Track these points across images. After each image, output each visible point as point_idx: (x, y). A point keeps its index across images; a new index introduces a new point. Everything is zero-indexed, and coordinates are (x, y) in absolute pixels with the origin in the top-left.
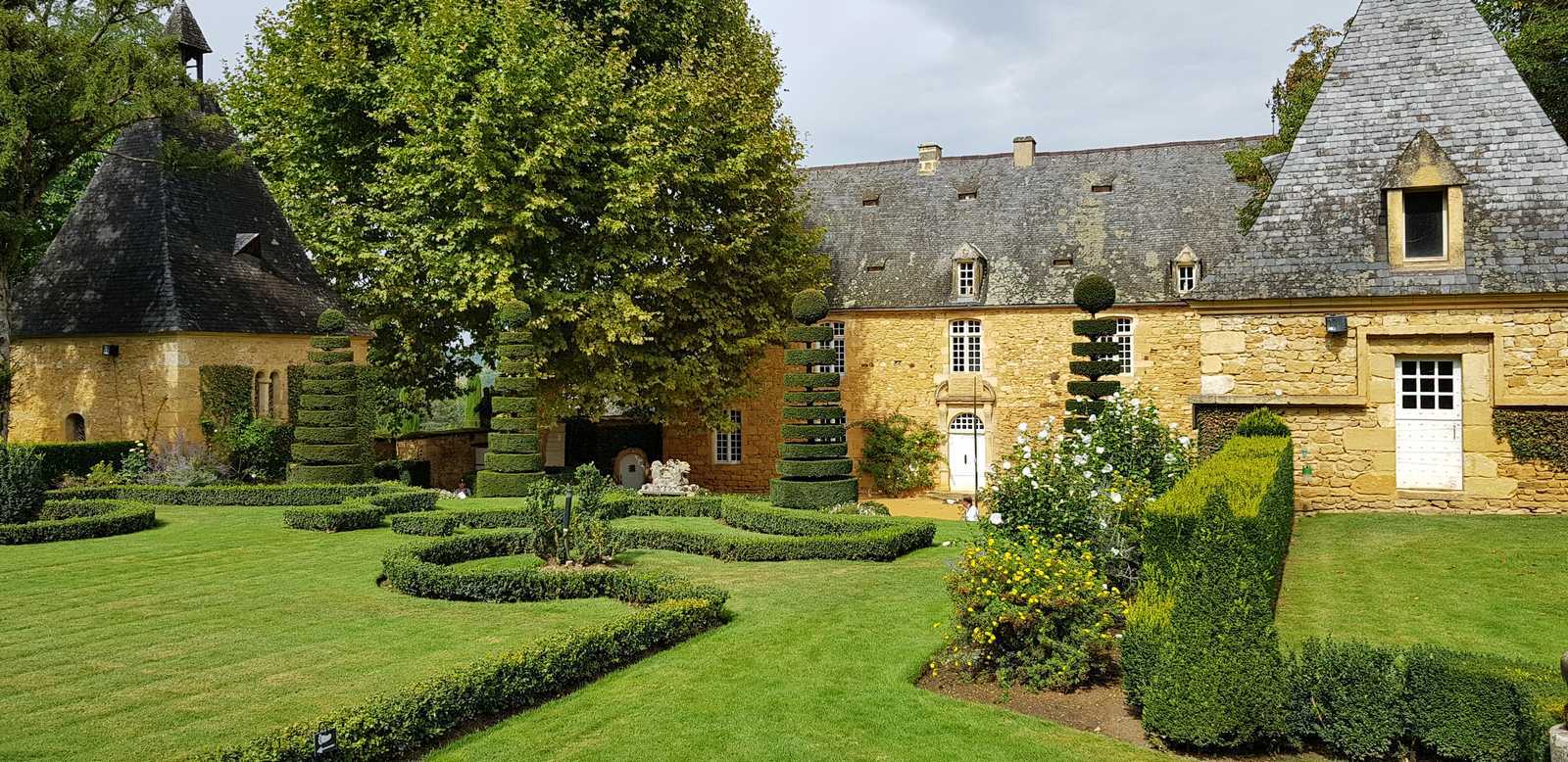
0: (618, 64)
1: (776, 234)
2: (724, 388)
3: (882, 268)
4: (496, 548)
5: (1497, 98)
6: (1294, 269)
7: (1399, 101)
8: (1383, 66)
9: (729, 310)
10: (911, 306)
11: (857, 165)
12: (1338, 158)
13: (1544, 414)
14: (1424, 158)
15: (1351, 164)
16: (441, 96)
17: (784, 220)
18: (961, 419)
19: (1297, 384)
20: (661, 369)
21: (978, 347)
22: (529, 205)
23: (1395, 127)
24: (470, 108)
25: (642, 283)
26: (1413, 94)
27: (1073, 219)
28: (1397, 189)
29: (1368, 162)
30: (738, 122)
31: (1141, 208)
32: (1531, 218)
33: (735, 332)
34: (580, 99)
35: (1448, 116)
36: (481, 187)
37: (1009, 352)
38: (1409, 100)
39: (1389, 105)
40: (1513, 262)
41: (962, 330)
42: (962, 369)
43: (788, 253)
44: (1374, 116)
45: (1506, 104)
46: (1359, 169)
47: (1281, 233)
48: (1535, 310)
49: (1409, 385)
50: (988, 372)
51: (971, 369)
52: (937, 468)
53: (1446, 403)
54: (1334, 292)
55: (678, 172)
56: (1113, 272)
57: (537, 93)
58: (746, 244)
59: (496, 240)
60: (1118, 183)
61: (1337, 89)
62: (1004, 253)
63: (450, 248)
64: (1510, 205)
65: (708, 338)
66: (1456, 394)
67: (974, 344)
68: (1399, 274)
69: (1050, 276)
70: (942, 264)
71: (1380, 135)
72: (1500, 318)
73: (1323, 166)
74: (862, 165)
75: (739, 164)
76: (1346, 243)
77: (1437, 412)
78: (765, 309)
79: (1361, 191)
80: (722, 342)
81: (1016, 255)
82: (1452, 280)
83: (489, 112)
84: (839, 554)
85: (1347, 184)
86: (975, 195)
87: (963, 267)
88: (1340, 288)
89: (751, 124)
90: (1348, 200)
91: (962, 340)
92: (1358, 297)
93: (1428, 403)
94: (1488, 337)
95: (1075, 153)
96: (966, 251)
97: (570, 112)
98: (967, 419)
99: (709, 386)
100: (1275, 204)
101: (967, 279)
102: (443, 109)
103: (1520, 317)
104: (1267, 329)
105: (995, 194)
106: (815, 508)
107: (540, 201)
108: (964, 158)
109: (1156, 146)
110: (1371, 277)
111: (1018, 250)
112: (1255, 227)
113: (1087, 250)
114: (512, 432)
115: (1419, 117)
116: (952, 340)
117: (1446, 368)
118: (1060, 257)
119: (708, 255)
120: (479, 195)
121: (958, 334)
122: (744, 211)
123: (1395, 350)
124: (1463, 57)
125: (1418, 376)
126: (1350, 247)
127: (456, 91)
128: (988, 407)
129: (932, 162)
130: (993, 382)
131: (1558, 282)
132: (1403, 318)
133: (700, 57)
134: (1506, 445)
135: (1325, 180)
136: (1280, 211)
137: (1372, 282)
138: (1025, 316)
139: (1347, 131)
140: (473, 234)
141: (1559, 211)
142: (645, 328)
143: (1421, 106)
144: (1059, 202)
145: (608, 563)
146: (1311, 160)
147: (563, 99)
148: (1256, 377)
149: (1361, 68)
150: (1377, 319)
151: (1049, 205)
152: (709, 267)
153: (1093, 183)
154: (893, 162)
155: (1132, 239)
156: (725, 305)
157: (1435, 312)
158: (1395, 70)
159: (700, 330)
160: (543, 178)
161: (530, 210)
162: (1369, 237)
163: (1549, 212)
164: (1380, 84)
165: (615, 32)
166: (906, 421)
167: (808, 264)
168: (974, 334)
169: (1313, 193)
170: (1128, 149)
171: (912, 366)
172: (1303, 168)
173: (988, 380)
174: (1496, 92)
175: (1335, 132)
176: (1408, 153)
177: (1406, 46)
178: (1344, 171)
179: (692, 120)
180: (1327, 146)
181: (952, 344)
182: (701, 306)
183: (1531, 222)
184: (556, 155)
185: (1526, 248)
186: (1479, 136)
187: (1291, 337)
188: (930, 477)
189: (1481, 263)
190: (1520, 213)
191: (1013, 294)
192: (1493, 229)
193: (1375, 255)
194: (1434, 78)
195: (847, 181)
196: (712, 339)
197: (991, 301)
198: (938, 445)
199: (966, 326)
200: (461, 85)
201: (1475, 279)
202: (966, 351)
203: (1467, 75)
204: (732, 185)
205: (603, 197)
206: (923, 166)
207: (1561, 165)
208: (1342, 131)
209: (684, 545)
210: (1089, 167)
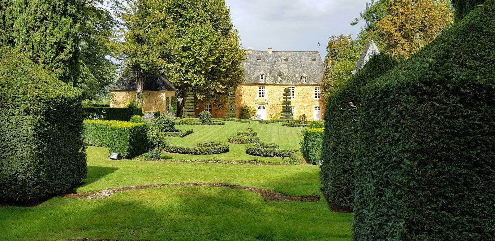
10: (251, 83)
21: (264, 92)
27: (281, 66)
31: (294, 65)
37: (271, 93)
42: (261, 97)
56: (290, 78)
60: (290, 59)
69: (278, 78)
70: (256, 74)
86: (261, 59)
87: (261, 75)
95: (280, 52)
96: (262, 72)
98: (262, 107)
101: (262, 78)
105: (265, 60)
108: (257, 51)
109: (296, 52)
111: (271, 72)
113: (285, 73)
118: (280, 74)
121: (260, 89)
128: (266, 105)
129: (251, 51)
130: (267, 99)
138: (274, 86)
144: (278, 62)
153: (285, 59)
155: (293, 71)
166: (249, 107)
168: (263, 89)
170: (291, 52)
171: (250, 96)
181: (258, 92)
191: (271, 81)
197: (267, 83)
198: (255, 112)
210: (283, 55)
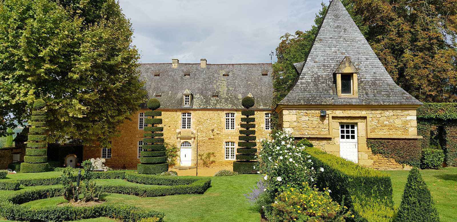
0: (78, 22)
1: (129, 83)
2: (109, 133)
3: (161, 96)
4: (41, 195)
5: (363, 49)
6: (310, 96)
7: (336, 48)
8: (331, 38)
9: (113, 107)
10: (170, 108)
11: (153, 64)
12: (320, 64)
13: (381, 140)
14: (347, 64)
15: (324, 66)
16: (11, 26)
17: (132, 78)
18: (184, 143)
19: (312, 131)
20: (87, 127)
21: (190, 121)
22: (43, 67)
23: (336, 56)
24: (22, 31)
25: (83, 96)
26: (340, 46)
27: (218, 84)
28: (339, 73)
29: (329, 65)
30: (119, 45)
31: (237, 82)
32: (374, 83)
33: (114, 114)
34: (64, 32)
35: (350, 53)
36: (25, 59)
37: (199, 123)
38: (339, 48)
39: (333, 49)
40: (371, 96)
41: (185, 116)
42: (185, 128)
43: (133, 89)
44: (329, 52)
45: (365, 51)
46: (326, 67)
47: (305, 85)
48: (377, 110)
49: (342, 132)
50: (193, 129)
51: (188, 128)
52: (176, 159)
53: (353, 137)
54: (323, 103)
55: (98, 60)
56: (229, 99)
57: (48, 28)
58: (120, 85)
59: (29, 79)
60: (230, 74)
61: (319, 44)
62: (198, 93)
63: (10, 81)
64: (368, 80)
65: (105, 116)
66: (356, 134)
67: (189, 120)
68: (340, 98)
69: (212, 100)
70: (179, 95)
71: (331, 58)
72: (368, 112)
73: (316, 66)
74: (154, 64)
75: (119, 59)
76: (324, 89)
77: (350, 140)
78: (125, 107)
79: (327, 74)
80: (109, 118)
81: (202, 94)
82: (355, 100)
83: (30, 33)
84: (185, 192)
85: (323, 72)
86: (189, 75)
87: (186, 97)
88: (324, 102)
89: (123, 46)
90: (324, 76)
91: (185, 119)
92: (330, 105)
93: (348, 137)
94: (365, 118)
95: (218, 65)
96: (187, 92)
97: (61, 36)
98: (186, 143)
99: (104, 133)
100: (303, 76)
101: (187, 100)
102: (12, 31)
103: (373, 112)
104: (303, 114)
105: (195, 75)
106: (154, 174)
107: (48, 66)
108: (186, 64)
109: (240, 64)
110: (333, 99)
111: (202, 92)
112: (298, 83)
113: (222, 93)
114: (36, 148)
115: (342, 53)
116: (182, 119)
117: (353, 127)
118: (214, 95)
119: (106, 88)
120: (24, 62)
121: (184, 117)
122: (120, 74)
123: (340, 121)
124: (353, 37)
125: (345, 129)
126: (325, 90)
127: (17, 25)
128: (193, 139)
129: (176, 64)
130: (195, 132)
131: (384, 102)
132: (341, 112)
133: (106, 23)
134: (370, 150)
135: (317, 70)
136: (305, 79)
137: (333, 100)
138: (204, 112)
139: (322, 56)
140: (20, 76)
141: (381, 82)
142: (83, 112)
143: (342, 50)
144: (213, 79)
145: (96, 201)
146: (313, 64)
147: (58, 31)
148: (300, 129)
149: (325, 38)
150: (334, 112)
151: (211, 80)
152: (106, 92)
153: (223, 74)
154: (164, 64)
155: (234, 90)
156: (111, 105)
157: (350, 110)
158: (334, 39)
159: (102, 114)
160: (48, 58)
161: (43, 69)
162: (330, 87)
163: (379, 82)
164: (331, 43)
165: (77, 11)
166: (167, 144)
167: (139, 93)
168: (189, 117)
169: (314, 74)
170: (233, 65)
171: (169, 127)
172: (310, 66)
173: (193, 131)
174: (362, 47)
175: (319, 56)
176: (342, 63)
177: (337, 33)
178: (322, 68)
179: (103, 43)
180: (317, 60)
181: (182, 120)
182: (103, 105)
183: (374, 84)
184: (54, 50)
185: (374, 92)
186: (358, 60)
187: (310, 117)
188: (174, 162)
189: (362, 96)
190: (371, 82)
191: (201, 105)
192: (365, 86)
193: (333, 92)
194: (345, 42)
195: (149, 68)
196: (107, 116)
197: (194, 107)
198: (177, 151)
199: (187, 115)
200: (19, 23)
201: (361, 101)
202: (186, 122)
203: (354, 42)
204: (116, 65)
205: (71, 66)
206: (173, 65)
207: (381, 69)
208: (321, 56)
209: (122, 191)
210: (222, 69)
